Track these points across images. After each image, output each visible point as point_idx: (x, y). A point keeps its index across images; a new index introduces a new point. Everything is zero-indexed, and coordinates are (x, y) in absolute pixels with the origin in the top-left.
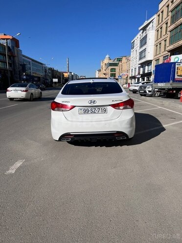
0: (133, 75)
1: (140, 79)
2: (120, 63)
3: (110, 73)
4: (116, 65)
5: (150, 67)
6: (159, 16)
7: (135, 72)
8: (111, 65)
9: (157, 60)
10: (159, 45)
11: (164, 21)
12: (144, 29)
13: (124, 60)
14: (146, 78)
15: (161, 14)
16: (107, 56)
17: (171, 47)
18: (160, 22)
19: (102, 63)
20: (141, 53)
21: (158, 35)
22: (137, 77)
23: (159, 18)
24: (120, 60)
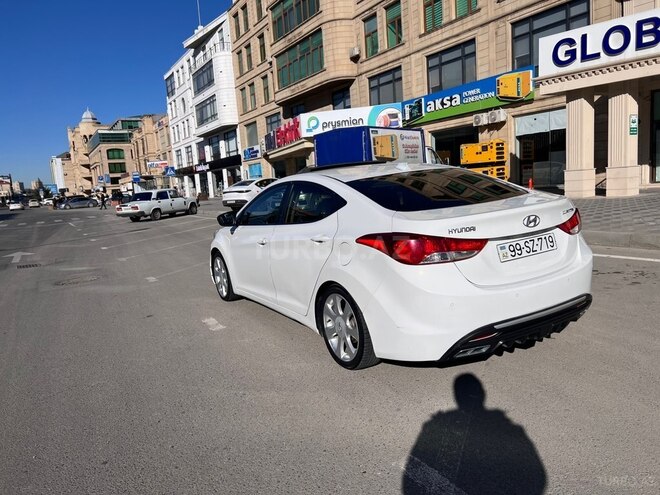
0: (185, 165)
1: (209, 174)
2: (136, 135)
3: (106, 162)
4: (121, 138)
5: (232, 143)
6: (236, 16)
7: (190, 157)
8: (105, 138)
9: (251, 125)
10: (248, 88)
11: (253, 30)
12: (199, 46)
13: (147, 125)
14: (225, 171)
15: (241, 13)
16: (87, 115)
17: (286, 94)
18: (242, 31)
19: (70, 134)
20: (201, 108)
21: (240, 62)
22: (199, 169)
23: (237, 21)
24: (131, 125)
